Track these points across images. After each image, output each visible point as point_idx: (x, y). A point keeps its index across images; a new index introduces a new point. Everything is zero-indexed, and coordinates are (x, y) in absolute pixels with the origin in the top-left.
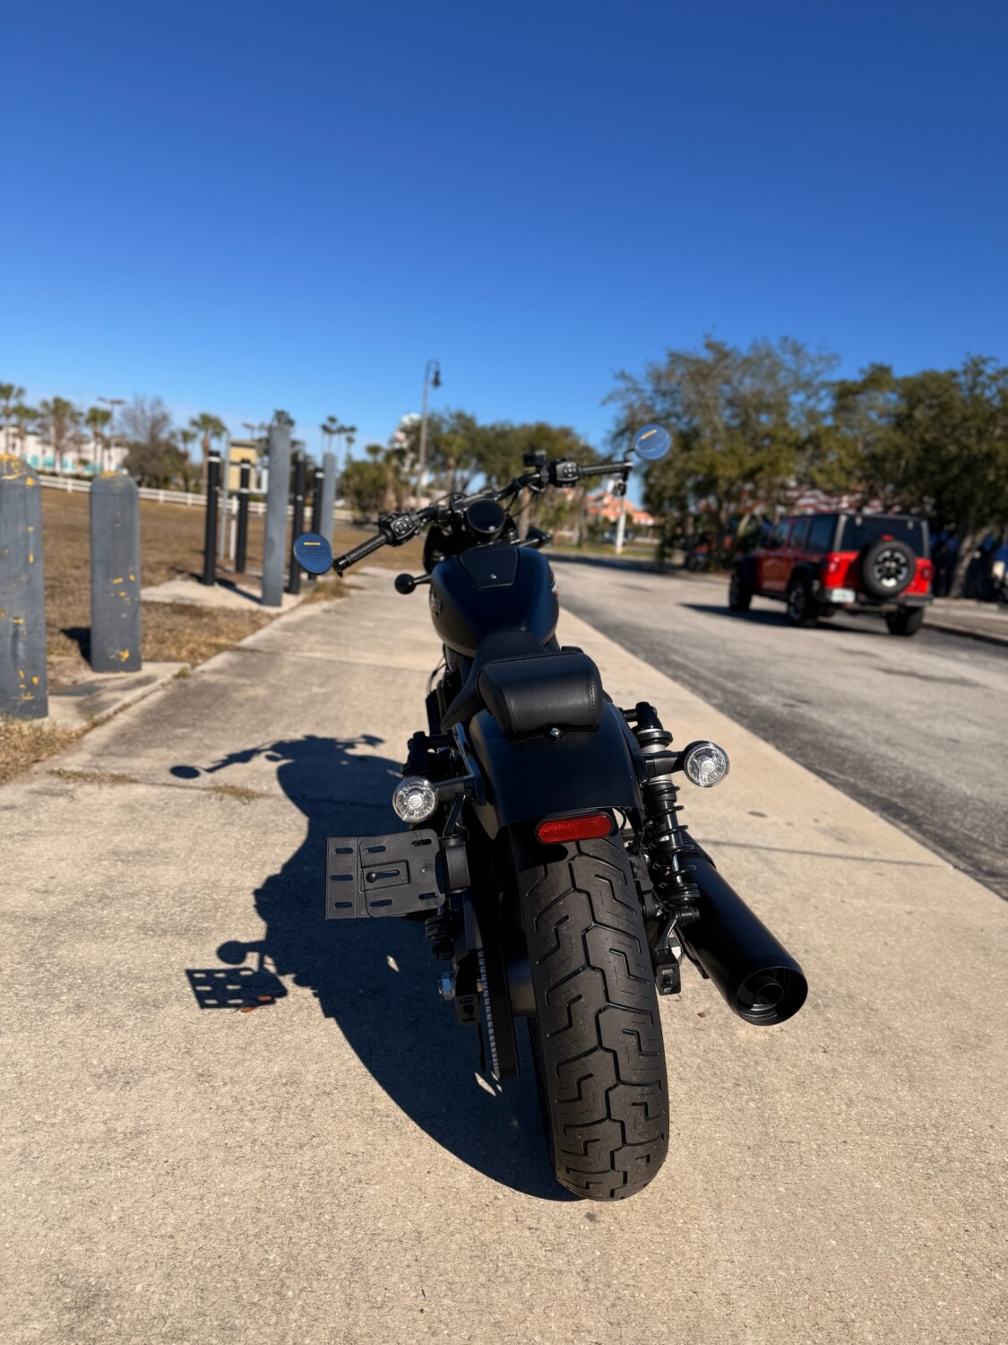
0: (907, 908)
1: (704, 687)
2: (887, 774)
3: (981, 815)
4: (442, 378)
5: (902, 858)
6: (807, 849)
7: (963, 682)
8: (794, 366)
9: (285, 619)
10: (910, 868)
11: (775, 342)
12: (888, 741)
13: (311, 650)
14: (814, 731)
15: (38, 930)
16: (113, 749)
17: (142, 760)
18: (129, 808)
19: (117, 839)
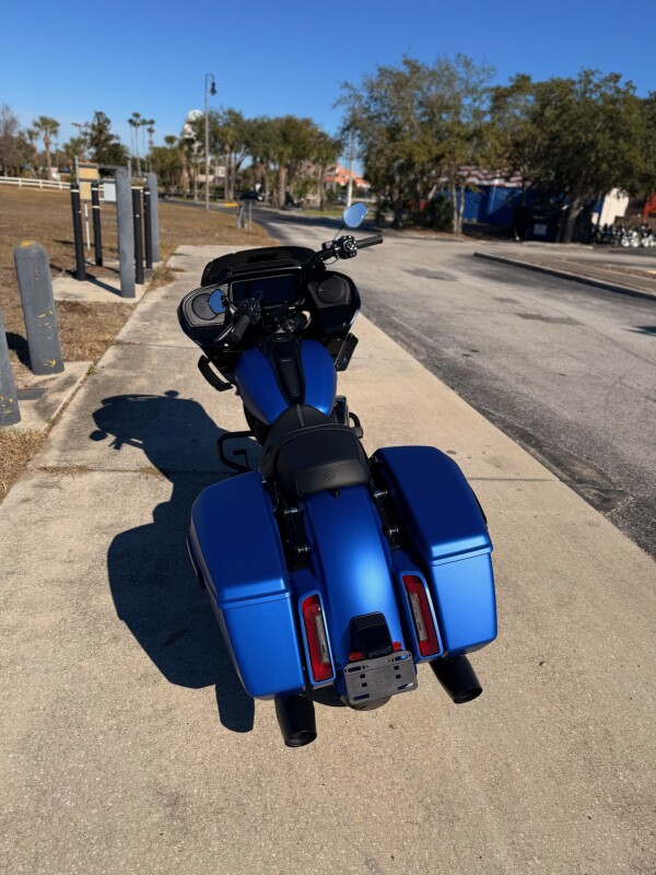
0: (535, 513)
1: (414, 345)
2: (522, 408)
3: (575, 436)
4: (216, 88)
5: (531, 477)
6: (479, 476)
7: (570, 321)
8: (465, 76)
9: (141, 308)
10: (536, 483)
11: (452, 58)
12: (524, 381)
13: (165, 339)
14: (481, 377)
15: (75, 590)
16: (71, 444)
17: (90, 451)
18: (96, 491)
19: (97, 516)
